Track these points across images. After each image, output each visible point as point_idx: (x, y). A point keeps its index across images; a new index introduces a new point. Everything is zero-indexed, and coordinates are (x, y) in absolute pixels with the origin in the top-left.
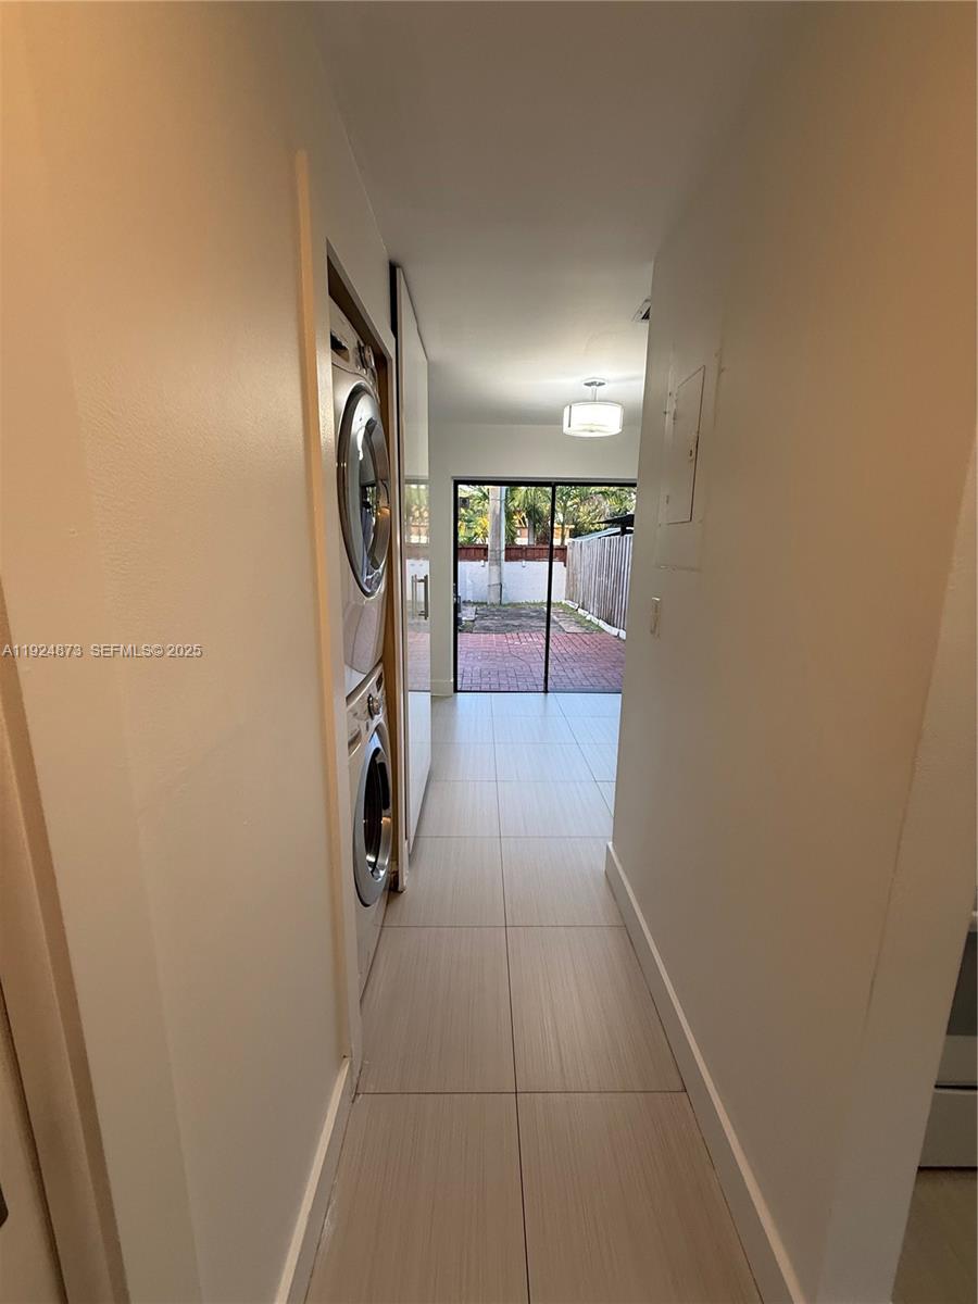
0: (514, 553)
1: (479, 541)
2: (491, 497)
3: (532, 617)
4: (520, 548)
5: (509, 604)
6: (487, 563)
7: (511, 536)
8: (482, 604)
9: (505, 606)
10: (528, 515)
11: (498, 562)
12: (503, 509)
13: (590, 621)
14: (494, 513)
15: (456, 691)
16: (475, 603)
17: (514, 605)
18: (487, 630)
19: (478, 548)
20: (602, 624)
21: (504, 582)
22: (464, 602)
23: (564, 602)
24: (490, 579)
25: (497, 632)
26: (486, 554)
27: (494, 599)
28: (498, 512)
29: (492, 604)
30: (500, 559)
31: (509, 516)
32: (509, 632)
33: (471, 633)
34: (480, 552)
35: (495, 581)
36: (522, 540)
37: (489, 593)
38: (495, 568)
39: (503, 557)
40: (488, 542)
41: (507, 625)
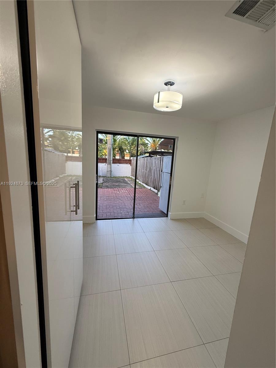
0: (115, 161)
1: (104, 157)
2: (108, 143)
3: (121, 182)
4: (117, 160)
5: (114, 177)
6: (106, 164)
7: (114, 156)
8: (105, 177)
9: (112, 178)
10: (120, 149)
11: (110, 164)
12: (112, 147)
13: (140, 183)
14: (109, 148)
15: (97, 219)
16: (102, 177)
17: (116, 177)
18: (107, 187)
19: (103, 159)
20: (144, 185)
21: (112, 170)
22: (99, 176)
23: (130, 177)
24: (107, 169)
25: (111, 188)
26: (106, 161)
27: (109, 175)
28: (110, 148)
29: (108, 177)
30: (111, 163)
31: (114, 149)
32: (115, 188)
33: (102, 188)
34: (104, 161)
35: (109, 170)
36: (118, 157)
37: (107, 174)
38: (109, 166)
39: (112, 162)
40: (107, 157)
41: (114, 185)
